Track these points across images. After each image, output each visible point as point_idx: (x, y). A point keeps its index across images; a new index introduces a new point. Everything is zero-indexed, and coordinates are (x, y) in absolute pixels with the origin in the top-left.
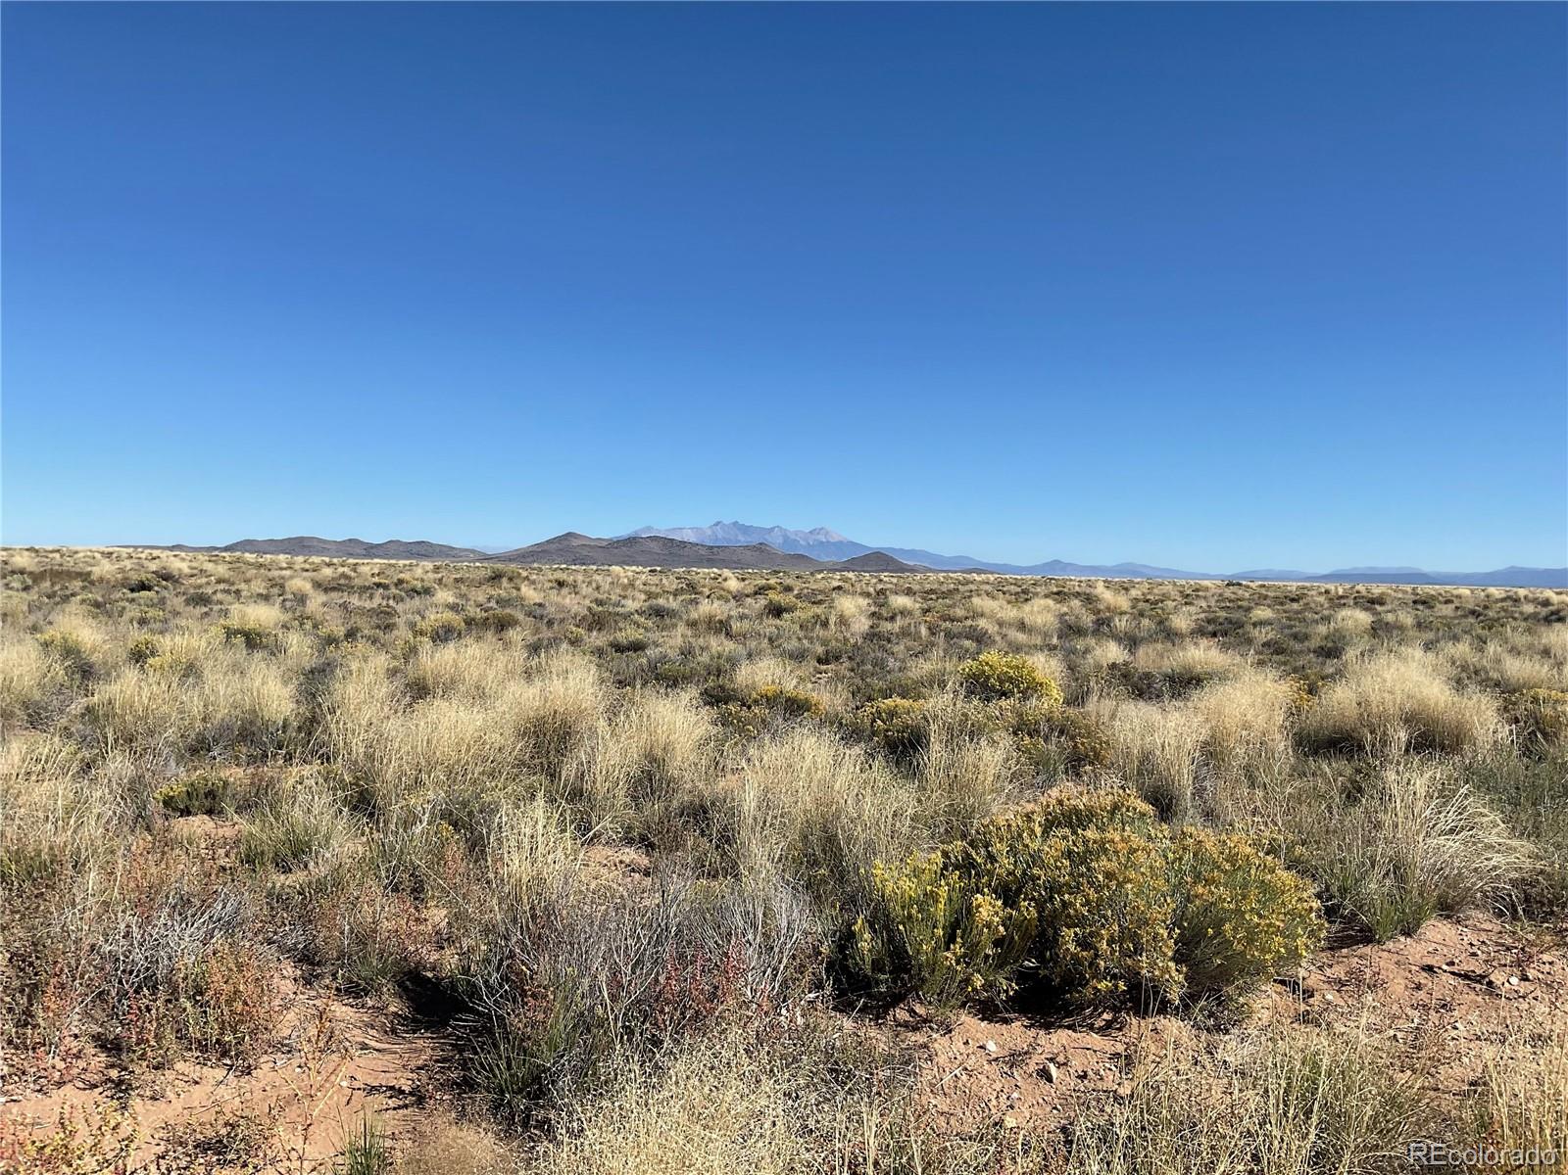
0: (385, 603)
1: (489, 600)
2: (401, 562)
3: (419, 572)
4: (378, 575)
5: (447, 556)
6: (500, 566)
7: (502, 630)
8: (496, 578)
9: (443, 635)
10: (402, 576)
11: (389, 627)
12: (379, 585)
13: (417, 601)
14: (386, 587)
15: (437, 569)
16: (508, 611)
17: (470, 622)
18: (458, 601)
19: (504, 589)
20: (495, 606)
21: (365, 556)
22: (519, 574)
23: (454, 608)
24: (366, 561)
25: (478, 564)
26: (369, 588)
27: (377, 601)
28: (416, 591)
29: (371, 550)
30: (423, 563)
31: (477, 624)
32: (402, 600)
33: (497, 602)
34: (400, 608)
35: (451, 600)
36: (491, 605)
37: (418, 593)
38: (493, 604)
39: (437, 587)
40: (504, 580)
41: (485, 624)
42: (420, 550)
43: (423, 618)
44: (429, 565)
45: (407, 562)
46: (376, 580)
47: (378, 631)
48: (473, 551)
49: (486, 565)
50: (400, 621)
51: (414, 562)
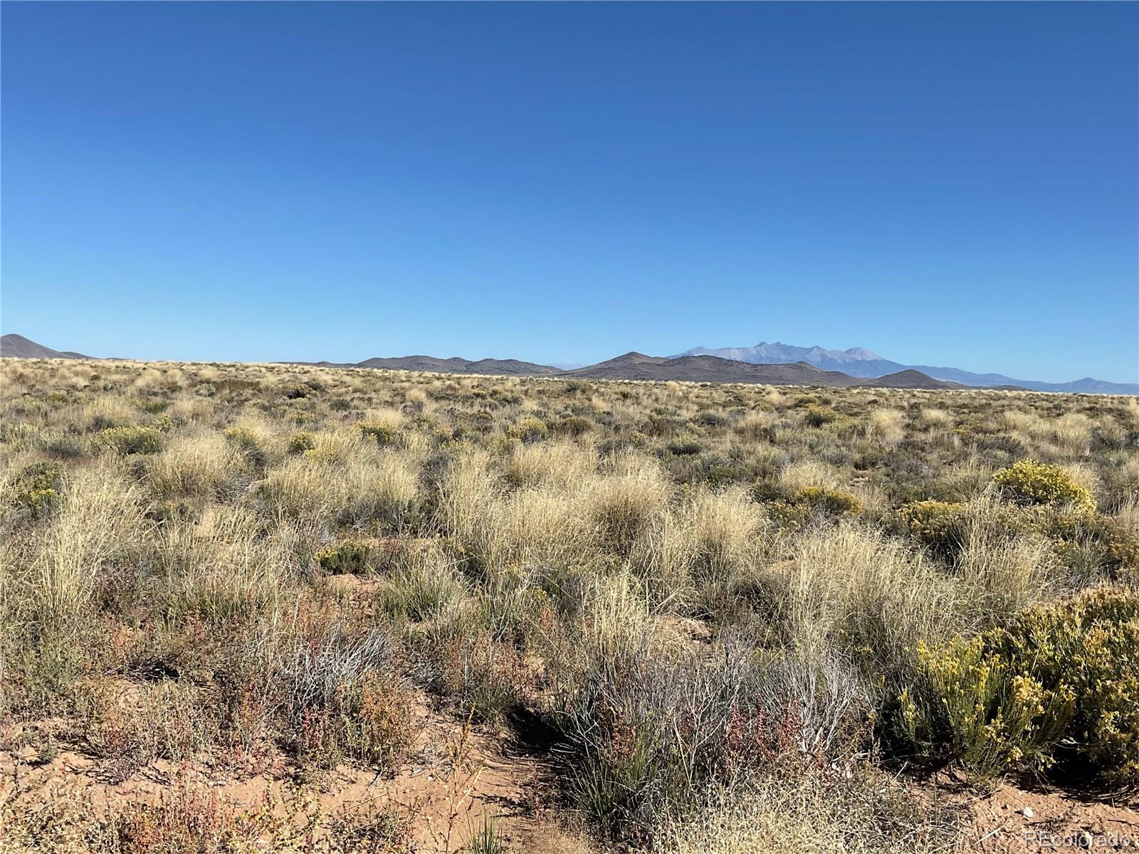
0: (482, 410)
1: (566, 409)
2: (495, 377)
3: (509, 385)
4: (477, 387)
5: (532, 372)
6: (574, 380)
7: (578, 433)
8: (571, 390)
9: (530, 436)
10: (495, 388)
11: (486, 430)
12: (478, 395)
13: (508, 410)
14: (483, 397)
15: (523, 383)
16: (582, 418)
17: (551, 427)
18: (540, 409)
19: (578, 400)
20: (571, 414)
21: (466, 372)
22: (591, 387)
23: (538, 414)
24: (467, 376)
25: (556, 379)
26: (470, 397)
27: (476, 408)
28: (507, 401)
29: (471, 367)
30: (511, 378)
31: (557, 429)
32: (496, 408)
33: (573, 411)
34: (494, 414)
35: (535, 408)
36: (568, 412)
37: (509, 402)
38: (569, 412)
39: (524, 397)
40: (578, 393)
41: (563, 428)
42: (510, 367)
43: (514, 422)
44: (517, 380)
45: (500, 377)
46: (476, 391)
47: (478, 432)
48: (552, 368)
49: (563, 380)
50: (496, 425)
51: (505, 377)
